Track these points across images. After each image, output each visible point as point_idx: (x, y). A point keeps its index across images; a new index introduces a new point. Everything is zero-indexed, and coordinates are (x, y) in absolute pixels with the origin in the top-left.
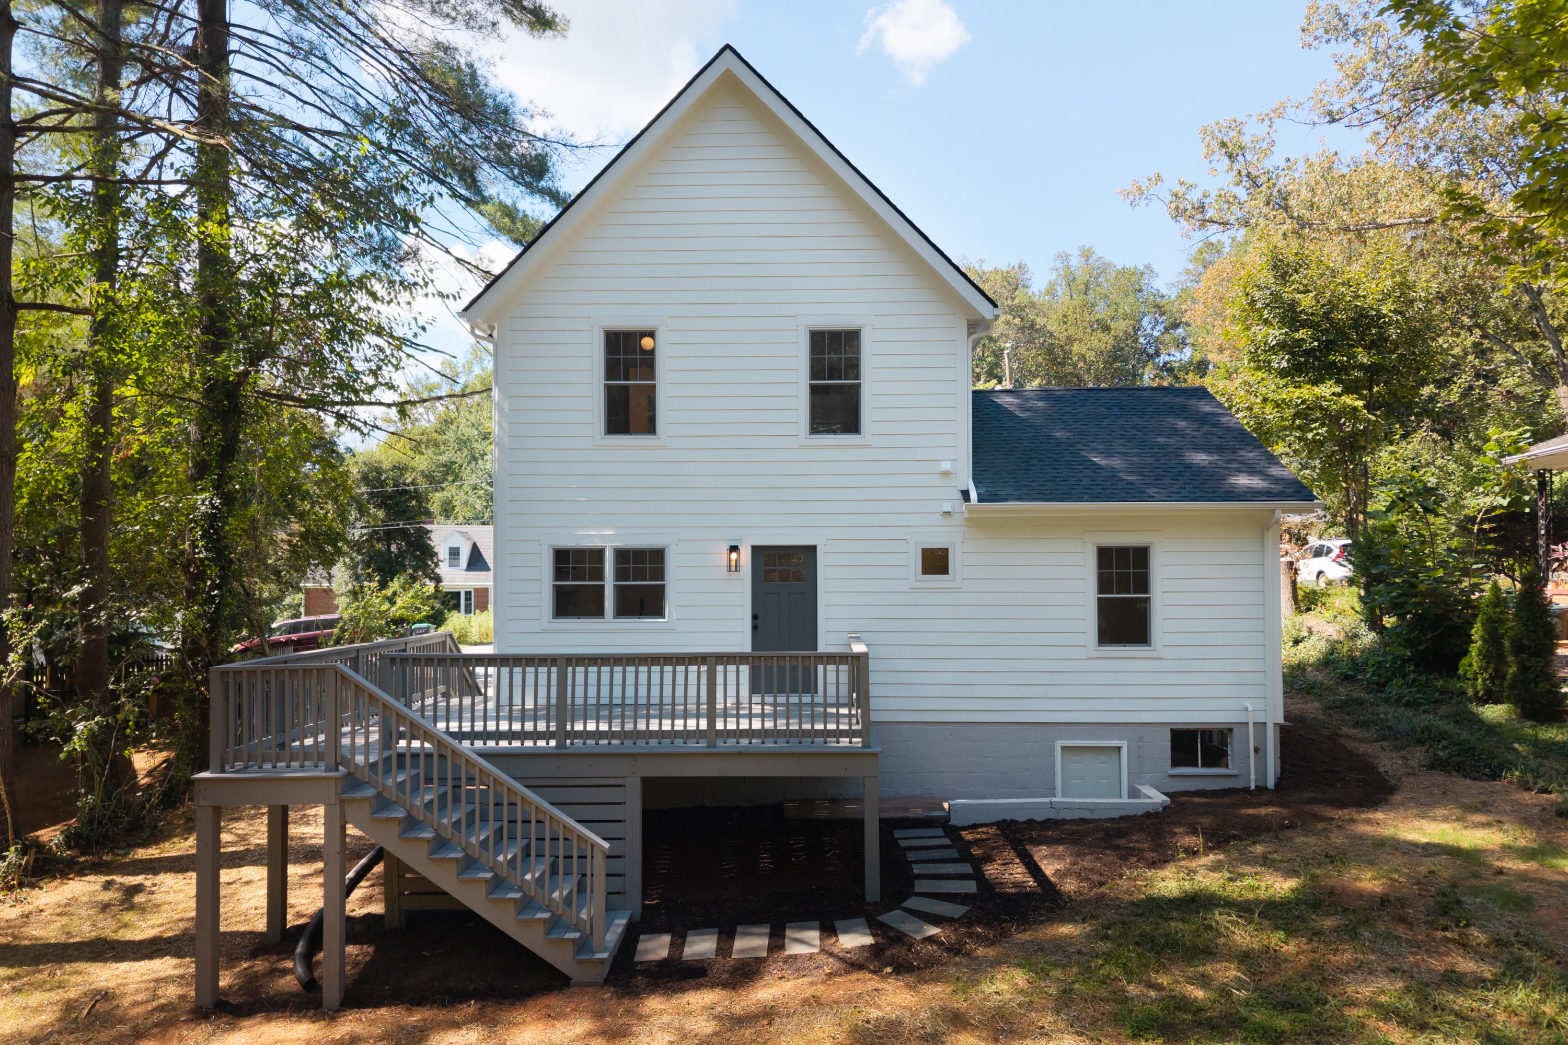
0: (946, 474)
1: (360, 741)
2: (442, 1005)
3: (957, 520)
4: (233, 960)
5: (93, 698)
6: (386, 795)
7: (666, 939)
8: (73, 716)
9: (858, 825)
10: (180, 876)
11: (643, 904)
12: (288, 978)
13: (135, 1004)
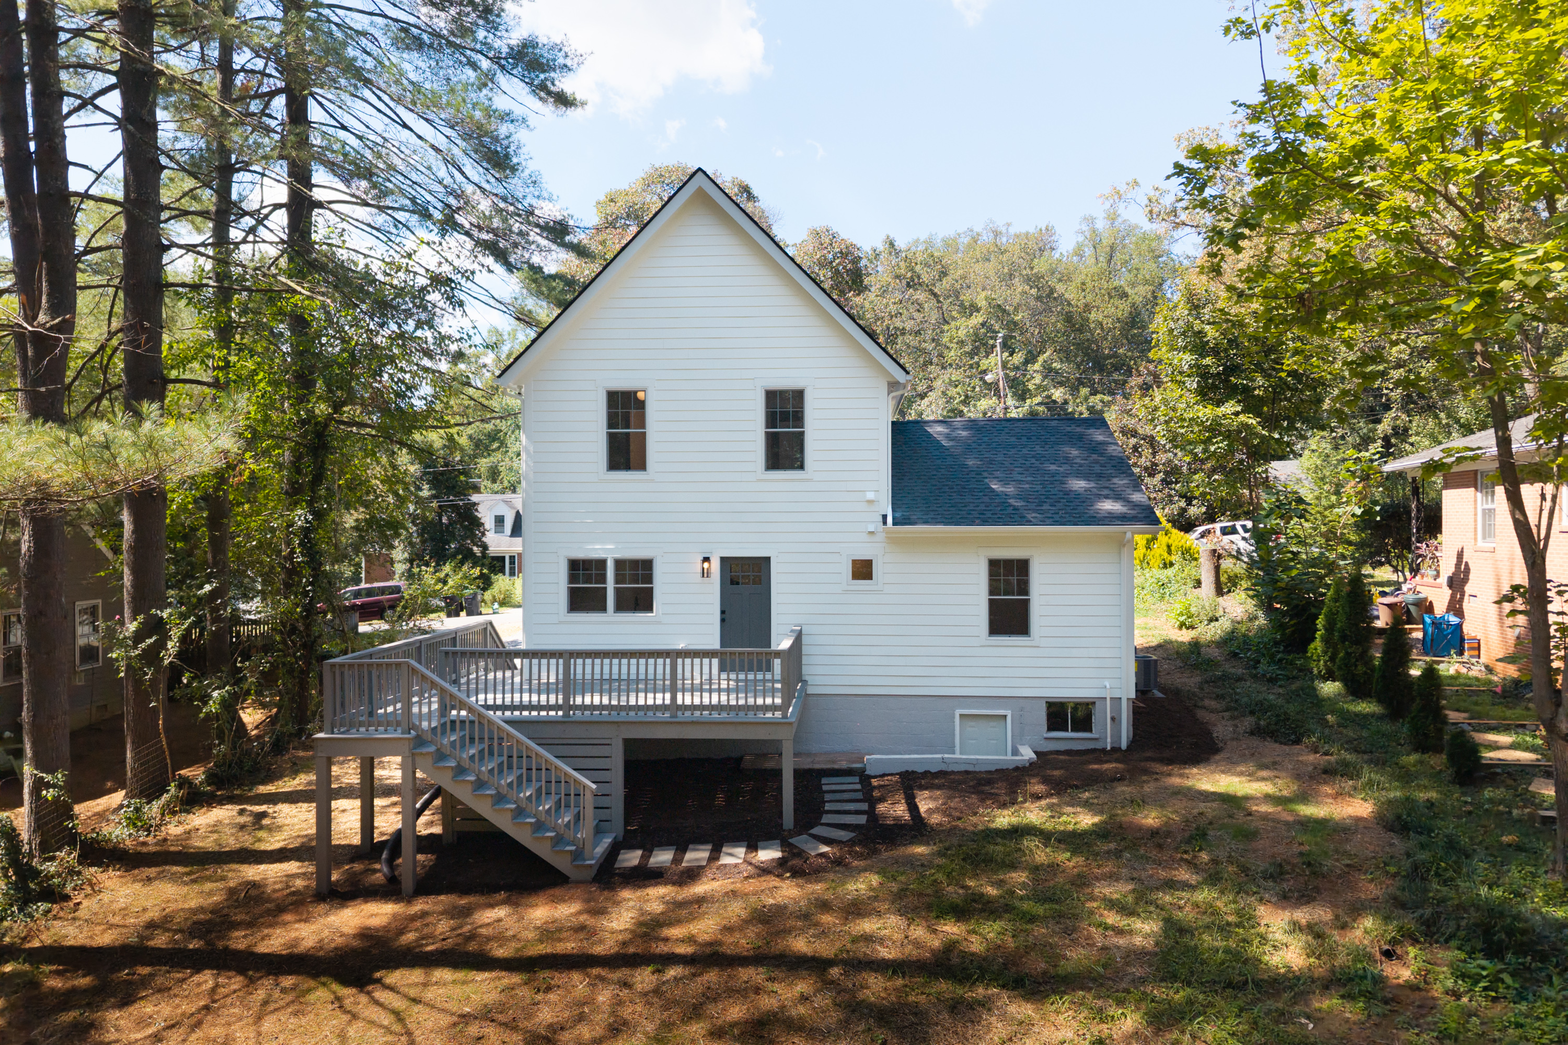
0: (870, 502)
1: (425, 710)
2: (482, 893)
3: (881, 537)
4: (338, 865)
5: (222, 672)
6: (443, 750)
7: (639, 853)
8: (209, 686)
9: (777, 774)
10: (293, 806)
11: (625, 829)
12: (378, 875)
13: (275, 891)
